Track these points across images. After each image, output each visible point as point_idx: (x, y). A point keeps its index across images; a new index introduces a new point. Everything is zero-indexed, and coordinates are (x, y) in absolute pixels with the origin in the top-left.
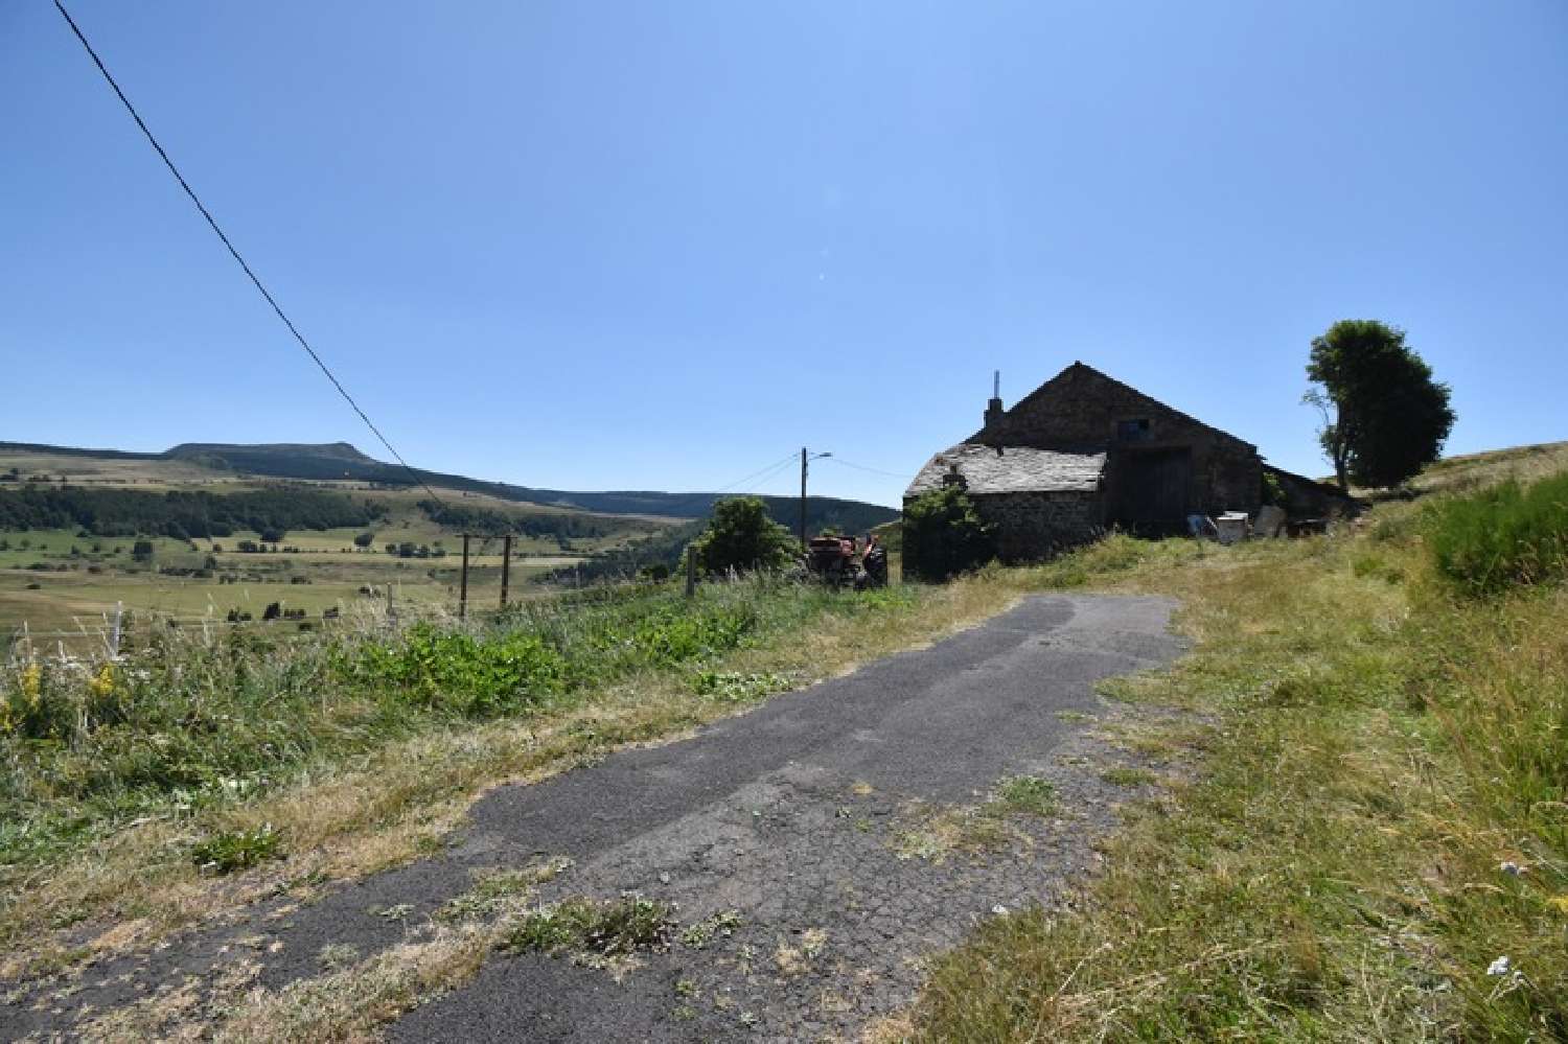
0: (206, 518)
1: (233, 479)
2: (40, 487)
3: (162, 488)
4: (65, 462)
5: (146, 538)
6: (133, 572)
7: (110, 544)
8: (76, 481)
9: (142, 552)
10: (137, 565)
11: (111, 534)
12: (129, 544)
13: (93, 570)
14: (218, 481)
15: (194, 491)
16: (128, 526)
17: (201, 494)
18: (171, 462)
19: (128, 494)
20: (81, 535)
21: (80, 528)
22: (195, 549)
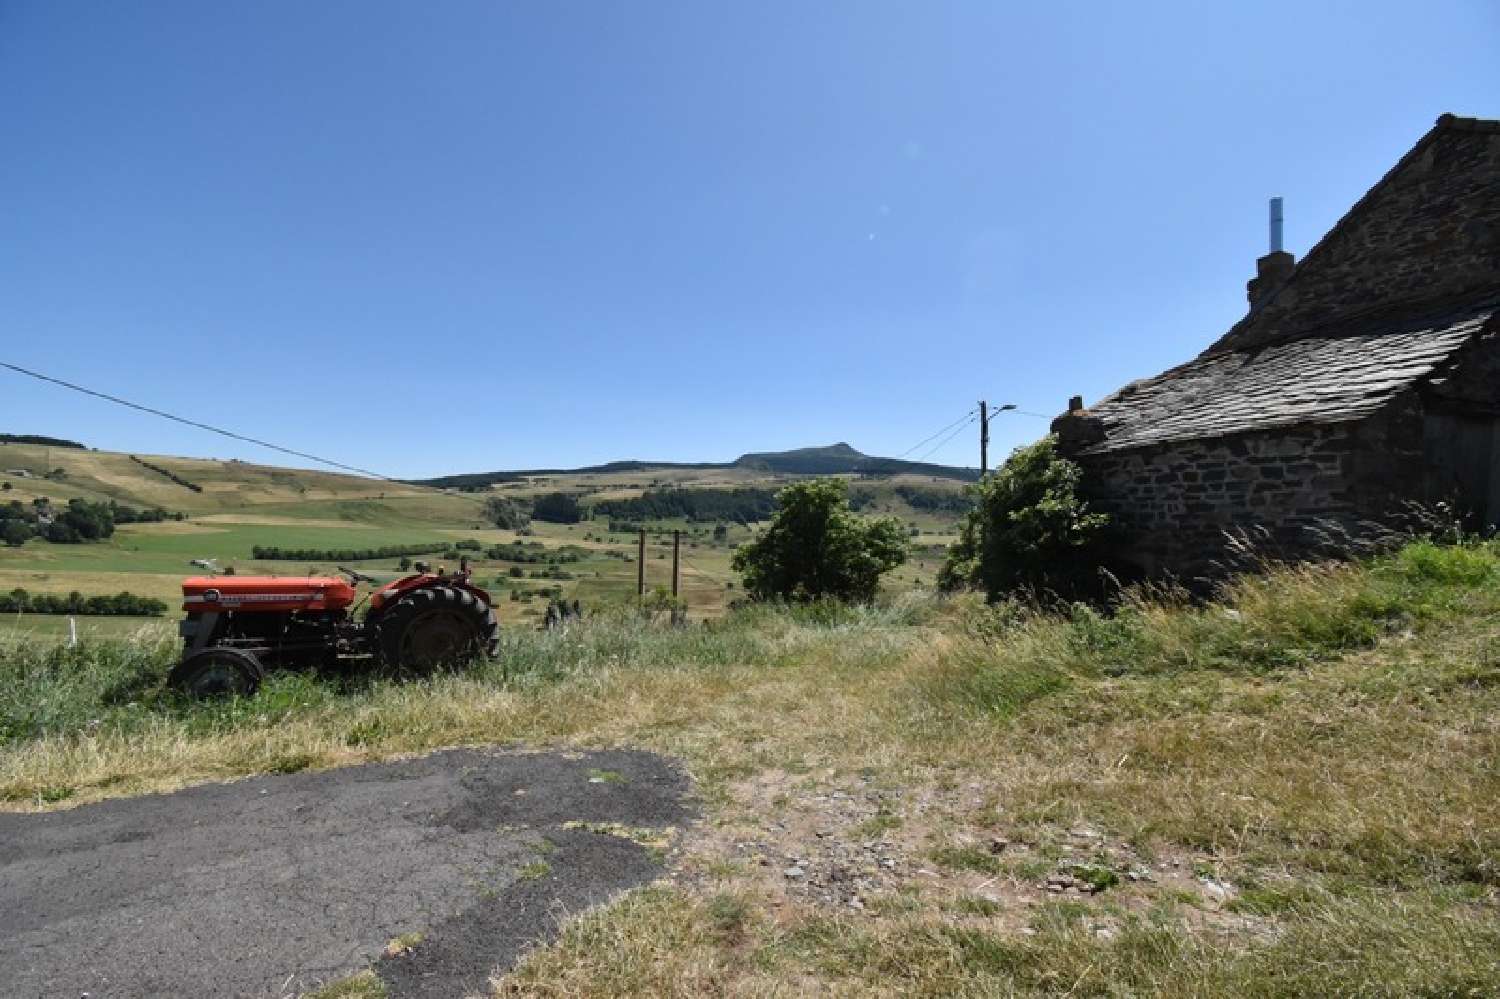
0: (756, 508)
1: (772, 478)
2: (668, 490)
3: (730, 487)
4: (681, 472)
5: (723, 523)
6: (714, 547)
7: (703, 527)
8: (686, 485)
9: (720, 532)
10: (716, 543)
11: (703, 521)
12: (712, 527)
13: (694, 546)
14: (763, 480)
15: (747, 488)
16: (711, 515)
17: (752, 490)
18: (738, 469)
19: (712, 493)
20: (688, 522)
21: (687, 517)
22: (750, 530)
